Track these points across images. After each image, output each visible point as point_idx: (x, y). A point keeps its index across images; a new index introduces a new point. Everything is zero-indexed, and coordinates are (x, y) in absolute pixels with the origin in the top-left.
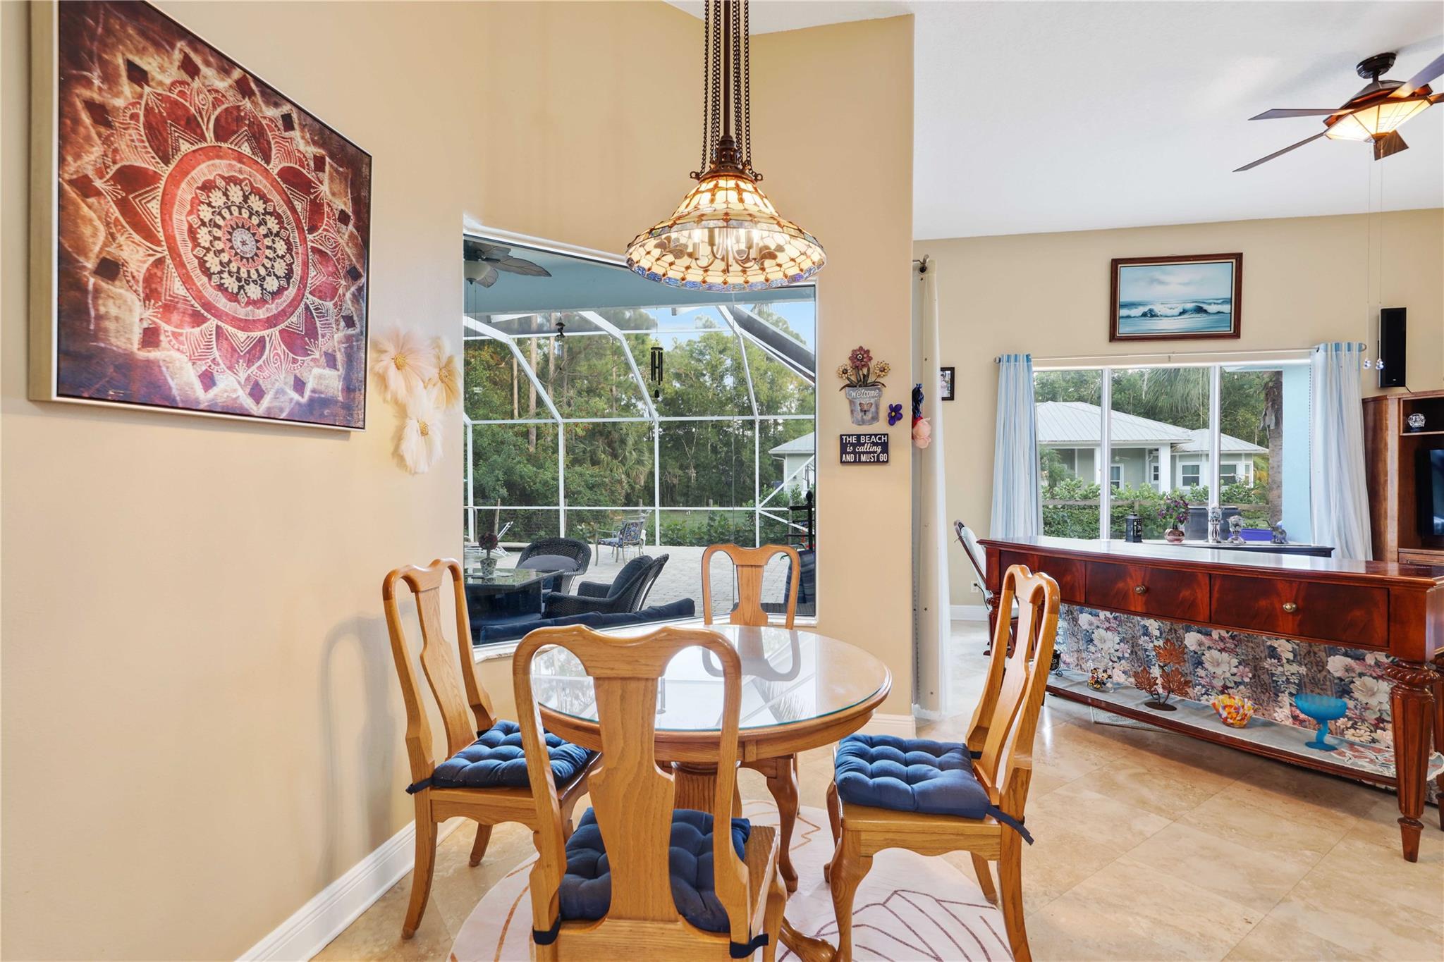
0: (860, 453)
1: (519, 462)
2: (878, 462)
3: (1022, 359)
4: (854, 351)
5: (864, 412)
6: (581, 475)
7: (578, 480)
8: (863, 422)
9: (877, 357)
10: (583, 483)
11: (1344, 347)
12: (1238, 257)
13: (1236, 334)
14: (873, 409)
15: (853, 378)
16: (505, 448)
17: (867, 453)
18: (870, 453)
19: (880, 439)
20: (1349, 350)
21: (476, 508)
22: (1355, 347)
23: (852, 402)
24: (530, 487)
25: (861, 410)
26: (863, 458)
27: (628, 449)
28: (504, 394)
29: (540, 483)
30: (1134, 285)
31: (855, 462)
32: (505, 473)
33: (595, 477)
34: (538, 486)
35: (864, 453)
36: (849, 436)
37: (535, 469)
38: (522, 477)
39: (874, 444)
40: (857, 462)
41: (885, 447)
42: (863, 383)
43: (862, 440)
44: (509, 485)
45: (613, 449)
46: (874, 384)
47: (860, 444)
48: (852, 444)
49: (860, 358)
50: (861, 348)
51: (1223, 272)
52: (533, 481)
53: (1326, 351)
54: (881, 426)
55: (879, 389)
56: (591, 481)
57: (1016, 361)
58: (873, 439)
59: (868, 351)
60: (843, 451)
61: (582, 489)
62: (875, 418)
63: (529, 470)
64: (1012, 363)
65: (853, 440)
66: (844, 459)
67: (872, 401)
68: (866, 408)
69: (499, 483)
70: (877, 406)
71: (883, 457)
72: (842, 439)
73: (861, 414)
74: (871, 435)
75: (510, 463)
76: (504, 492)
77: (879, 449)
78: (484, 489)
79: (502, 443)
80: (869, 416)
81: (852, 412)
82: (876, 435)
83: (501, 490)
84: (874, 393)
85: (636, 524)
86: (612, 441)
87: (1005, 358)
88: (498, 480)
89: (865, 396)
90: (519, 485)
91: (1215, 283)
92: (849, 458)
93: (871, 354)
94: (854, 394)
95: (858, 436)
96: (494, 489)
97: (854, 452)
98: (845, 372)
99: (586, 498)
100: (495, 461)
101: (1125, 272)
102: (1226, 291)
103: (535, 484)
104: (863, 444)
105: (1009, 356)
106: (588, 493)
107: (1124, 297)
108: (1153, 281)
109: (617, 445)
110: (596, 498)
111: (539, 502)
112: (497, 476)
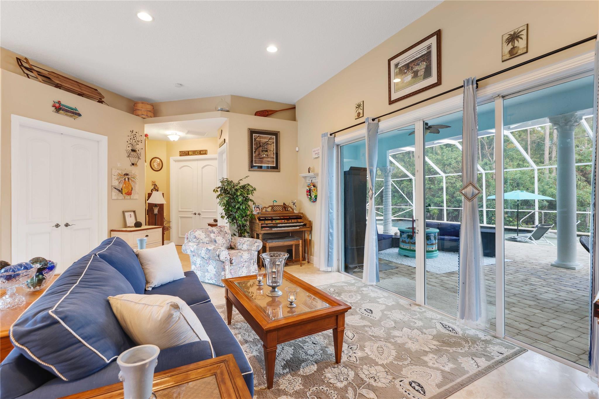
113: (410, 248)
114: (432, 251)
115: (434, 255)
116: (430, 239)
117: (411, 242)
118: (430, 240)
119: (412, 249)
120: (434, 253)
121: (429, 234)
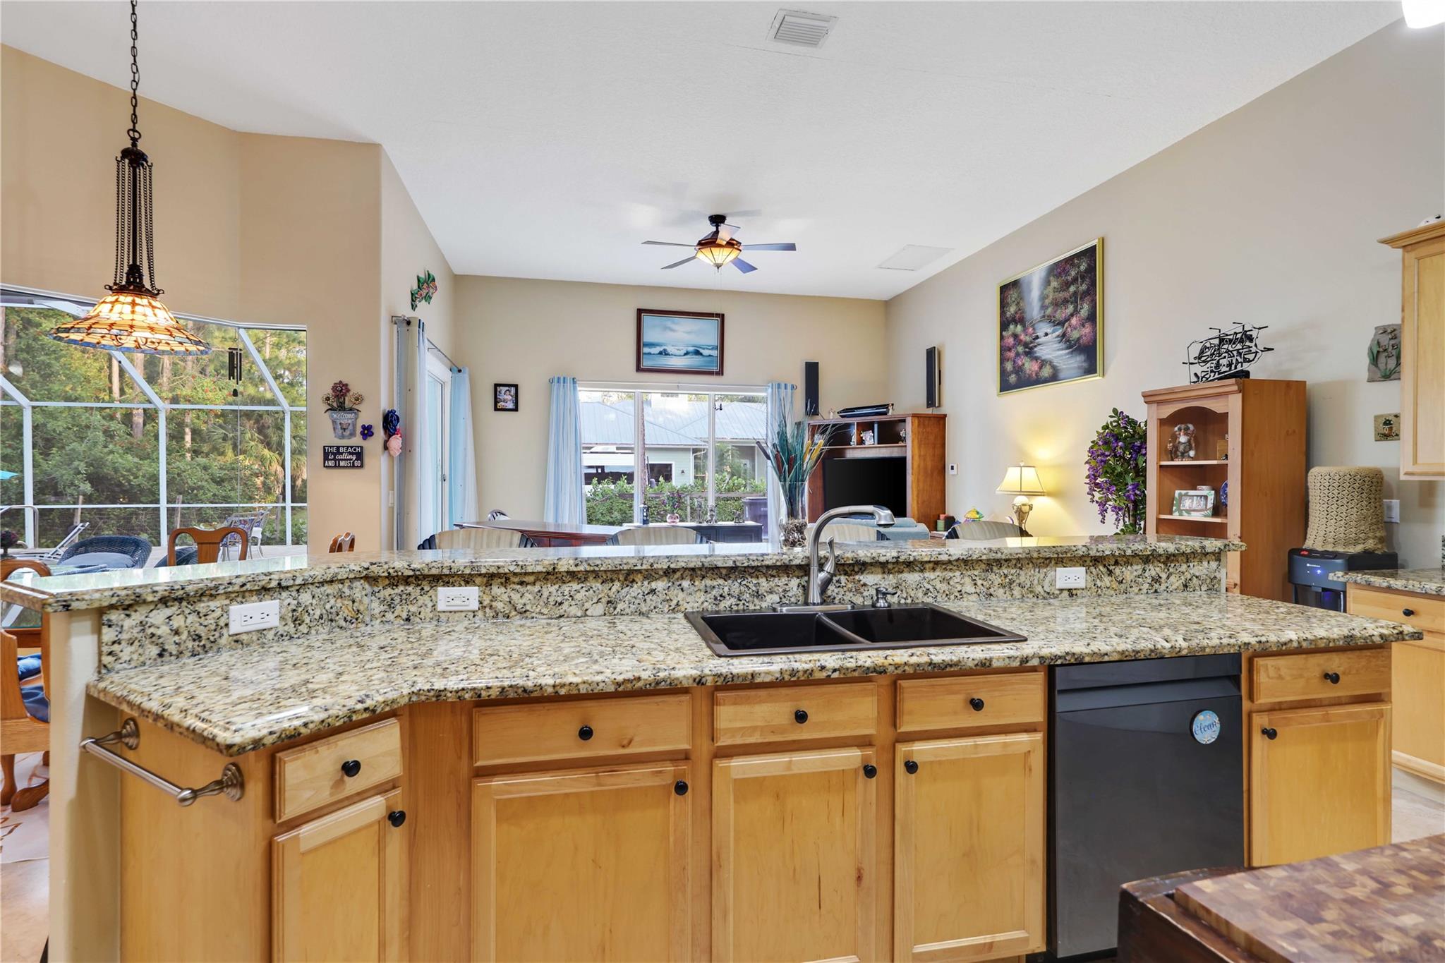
0: (339, 460)
1: (112, 452)
2: (353, 466)
3: (569, 380)
4: (335, 384)
5: (343, 430)
6: (205, 468)
7: (200, 473)
8: (343, 437)
9: (355, 389)
10: (207, 477)
11: (783, 386)
12: (722, 317)
13: (720, 373)
14: (351, 427)
15: (335, 405)
16: (90, 434)
17: (345, 460)
18: (347, 460)
19: (355, 450)
20: (786, 388)
21: (36, 507)
22: (789, 387)
23: (334, 422)
24: (129, 481)
25: (341, 428)
26: (342, 464)
28: (97, 365)
29: (144, 476)
30: (654, 331)
31: (335, 466)
32: (89, 465)
33: (225, 469)
34: (140, 480)
35: (342, 460)
36: (331, 447)
37: (136, 460)
38: (116, 470)
39: (350, 453)
40: (337, 466)
41: (360, 456)
42: (342, 408)
43: (341, 450)
44: (95, 479)
45: (266, 436)
46: (351, 409)
47: (338, 453)
48: (333, 453)
49: (341, 390)
50: (341, 382)
51: (713, 325)
52: (133, 474)
53: (772, 388)
54: (357, 440)
55: (355, 413)
56: (219, 474)
57: (564, 382)
58: (350, 449)
59: (346, 385)
60: (326, 458)
61: (204, 483)
62: (352, 434)
64: (562, 384)
65: (334, 450)
66: (326, 464)
67: (350, 421)
68: (344, 427)
69: (80, 476)
70: (354, 426)
71: (357, 463)
72: (325, 449)
73: (341, 431)
74: (348, 447)
75: (97, 452)
76: (87, 487)
77: (354, 458)
78: (57, 483)
79: (88, 427)
80: (347, 433)
81: (334, 429)
82: (351, 447)
83: (82, 485)
84: (349, 416)
85: (245, 521)
86: (263, 426)
87: (556, 380)
88: (79, 473)
89: (346, 418)
90: (112, 478)
91: (705, 333)
92: (331, 463)
93: (350, 387)
94: (335, 416)
95: (338, 448)
96: (72, 484)
97: (334, 459)
98: (328, 399)
99: (210, 495)
100: (73, 450)
101: (647, 319)
102: (714, 341)
103: (136, 477)
104: (342, 454)
105: (559, 378)
106: (214, 488)
107: (647, 337)
108: (666, 328)
109: (270, 431)
110: (224, 494)
111: (143, 499)
112: (77, 468)
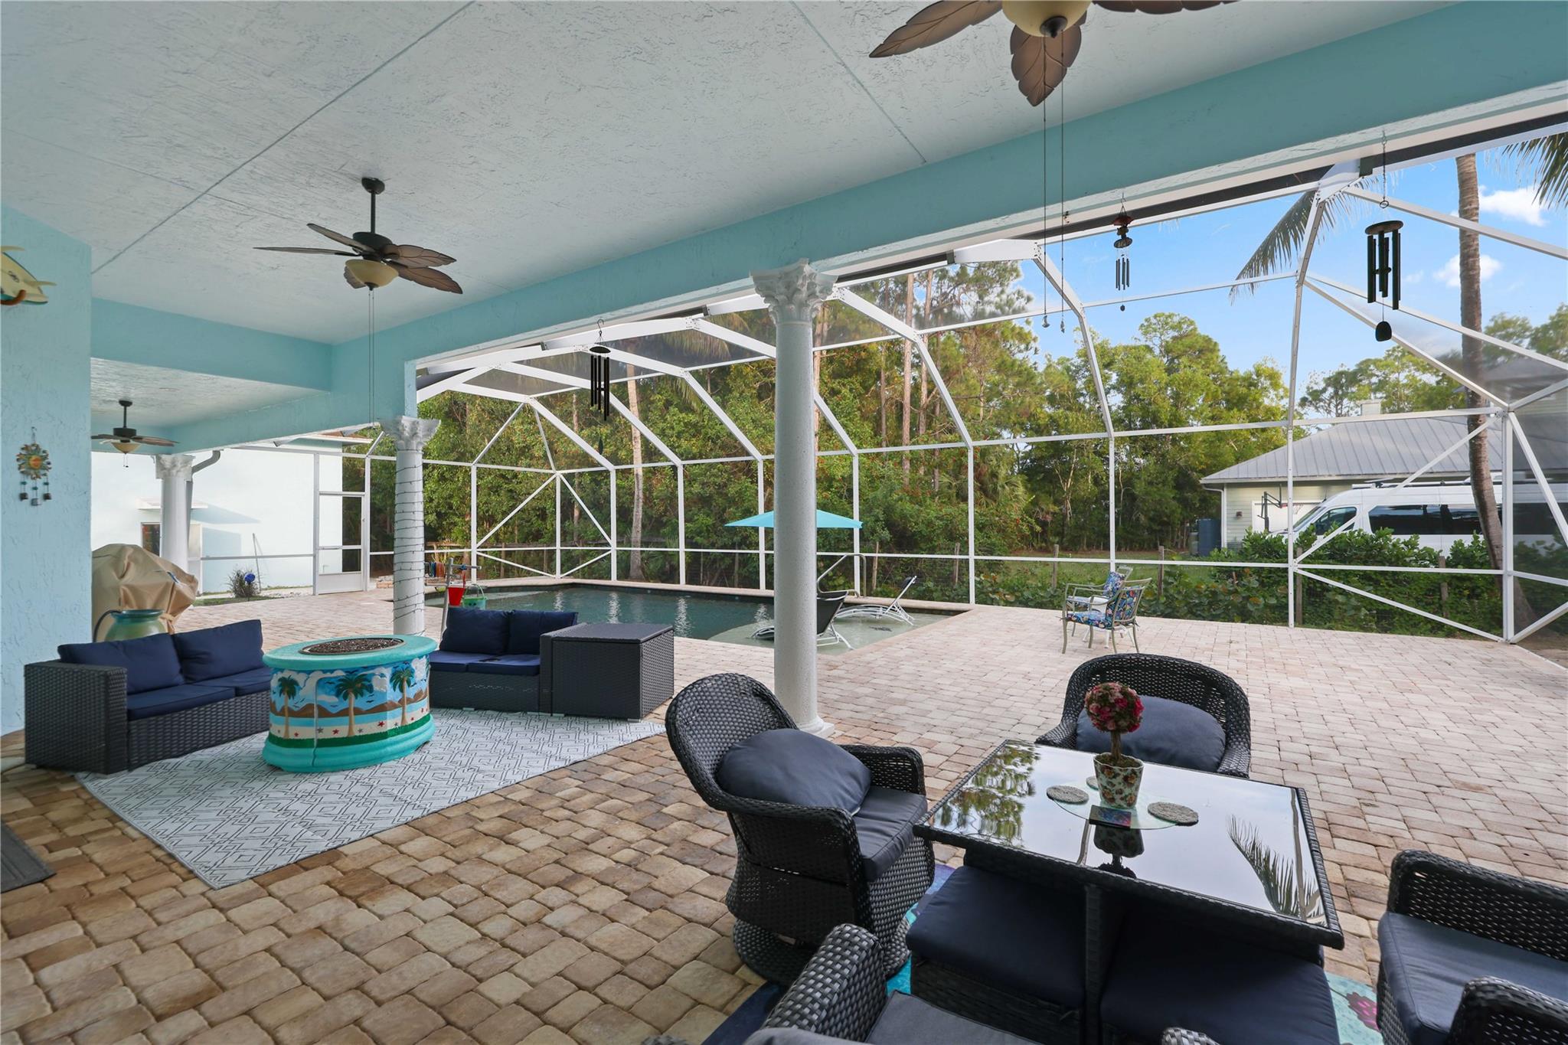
21: (864, 555)
27: (1000, 483)
34: (922, 527)
38: (903, 516)
44: (889, 525)
63: (908, 507)
76: (886, 534)
88: (877, 520)
90: (901, 526)
109: (986, 478)
113: (287, 732)
114: (384, 736)
115: (389, 749)
116: (370, 689)
117: (289, 709)
118: (367, 694)
119: (292, 736)
120: (389, 740)
121: (366, 668)
